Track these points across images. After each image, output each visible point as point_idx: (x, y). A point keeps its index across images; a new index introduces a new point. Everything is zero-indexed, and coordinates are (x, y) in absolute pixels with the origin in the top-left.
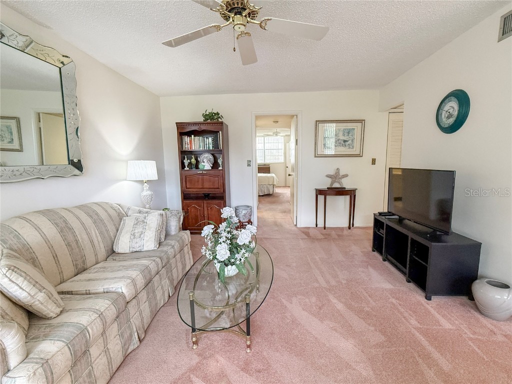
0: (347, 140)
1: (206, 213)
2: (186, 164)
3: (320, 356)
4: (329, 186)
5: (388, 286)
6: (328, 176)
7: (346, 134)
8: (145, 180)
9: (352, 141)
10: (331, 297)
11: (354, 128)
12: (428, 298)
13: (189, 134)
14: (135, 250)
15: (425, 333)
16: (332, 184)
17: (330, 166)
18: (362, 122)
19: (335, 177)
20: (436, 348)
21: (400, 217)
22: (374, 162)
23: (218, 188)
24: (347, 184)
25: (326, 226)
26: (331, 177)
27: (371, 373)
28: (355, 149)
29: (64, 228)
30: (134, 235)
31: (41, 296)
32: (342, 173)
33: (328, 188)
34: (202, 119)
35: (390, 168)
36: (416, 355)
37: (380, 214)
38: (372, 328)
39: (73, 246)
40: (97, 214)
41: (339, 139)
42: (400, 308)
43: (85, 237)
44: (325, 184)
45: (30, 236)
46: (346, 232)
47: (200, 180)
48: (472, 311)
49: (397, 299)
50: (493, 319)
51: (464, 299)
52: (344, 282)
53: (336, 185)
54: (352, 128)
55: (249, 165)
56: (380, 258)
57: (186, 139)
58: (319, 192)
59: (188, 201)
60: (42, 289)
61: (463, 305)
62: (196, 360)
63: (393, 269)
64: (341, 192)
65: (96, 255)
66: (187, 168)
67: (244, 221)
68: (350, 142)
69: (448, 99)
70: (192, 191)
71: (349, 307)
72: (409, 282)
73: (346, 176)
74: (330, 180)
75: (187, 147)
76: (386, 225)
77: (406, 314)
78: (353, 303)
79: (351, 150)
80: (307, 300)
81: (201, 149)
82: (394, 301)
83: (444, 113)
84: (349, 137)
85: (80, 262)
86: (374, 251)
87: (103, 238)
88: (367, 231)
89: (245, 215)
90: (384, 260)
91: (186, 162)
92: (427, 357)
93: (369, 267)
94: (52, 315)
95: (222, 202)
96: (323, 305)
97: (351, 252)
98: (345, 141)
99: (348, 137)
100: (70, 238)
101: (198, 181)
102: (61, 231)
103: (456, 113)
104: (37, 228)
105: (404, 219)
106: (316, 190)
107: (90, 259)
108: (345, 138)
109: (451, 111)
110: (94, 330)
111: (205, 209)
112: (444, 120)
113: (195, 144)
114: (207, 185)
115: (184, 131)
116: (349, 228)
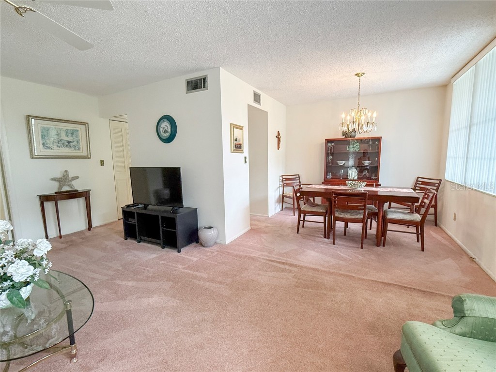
0: (72, 141)
3: (142, 316)
4: (57, 191)
5: (154, 256)
6: (54, 179)
7: (70, 135)
9: (77, 142)
10: (118, 282)
11: (77, 129)
12: (179, 251)
15: (189, 268)
16: (61, 187)
17: (57, 168)
18: (85, 125)
19: (64, 179)
20: (197, 271)
21: (144, 204)
22: (102, 163)
24: (78, 186)
25: (62, 234)
26: (58, 181)
27: (178, 301)
28: (81, 151)
32: (71, 175)
33: (55, 193)
35: (130, 168)
36: (191, 279)
37: (128, 206)
38: (162, 282)
41: (62, 139)
42: (168, 264)
44: (51, 189)
46: (88, 234)
48: (201, 248)
49: (164, 260)
50: (210, 247)
51: (194, 244)
52: (120, 268)
53: (66, 188)
54: (76, 129)
56: (135, 242)
58: (44, 199)
61: (195, 247)
63: (149, 245)
64: (73, 195)
68: (75, 143)
69: (162, 120)
71: (138, 280)
72: (164, 248)
73: (77, 178)
74: (57, 184)
76: (137, 213)
77: (174, 265)
78: (138, 277)
79: (77, 151)
80: (99, 295)
82: (162, 262)
83: (161, 129)
84: (74, 139)
86: (126, 239)
88: (109, 227)
90: (139, 242)
92: (196, 277)
93: (132, 251)
96: (117, 291)
97: (108, 247)
98: (69, 142)
99: (71, 138)
103: (169, 130)
105: (148, 205)
106: (40, 197)
108: (70, 139)
109: (166, 128)
112: (162, 133)
116: (89, 229)
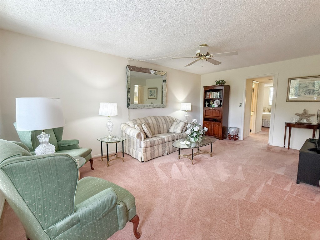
1: (212, 128)
2: (207, 105)
6: (297, 114)
8: (186, 110)
13: (209, 91)
14: (174, 132)
17: (300, 108)
19: (303, 115)
23: (219, 117)
26: (299, 115)
29: (157, 121)
30: (175, 127)
31: (148, 132)
32: (309, 113)
33: (296, 123)
34: (215, 84)
37: (310, 140)
39: (158, 126)
40: (166, 119)
43: (162, 125)
45: (150, 121)
47: (211, 112)
55: (240, 106)
57: (208, 93)
58: (289, 125)
59: (205, 122)
60: (149, 131)
62: (177, 161)
65: (164, 131)
66: (207, 107)
67: (232, 135)
70: (207, 117)
73: (313, 115)
74: (298, 117)
75: (208, 97)
81: (214, 98)
85: (159, 131)
87: (167, 126)
89: (232, 132)
91: (207, 104)
94: (150, 137)
95: (220, 123)
100: (158, 124)
101: (210, 112)
102: (156, 122)
104: (152, 120)
106: (286, 123)
107: (162, 131)
110: (156, 142)
111: (212, 126)
113: (211, 95)
114: (214, 115)
115: (207, 90)
